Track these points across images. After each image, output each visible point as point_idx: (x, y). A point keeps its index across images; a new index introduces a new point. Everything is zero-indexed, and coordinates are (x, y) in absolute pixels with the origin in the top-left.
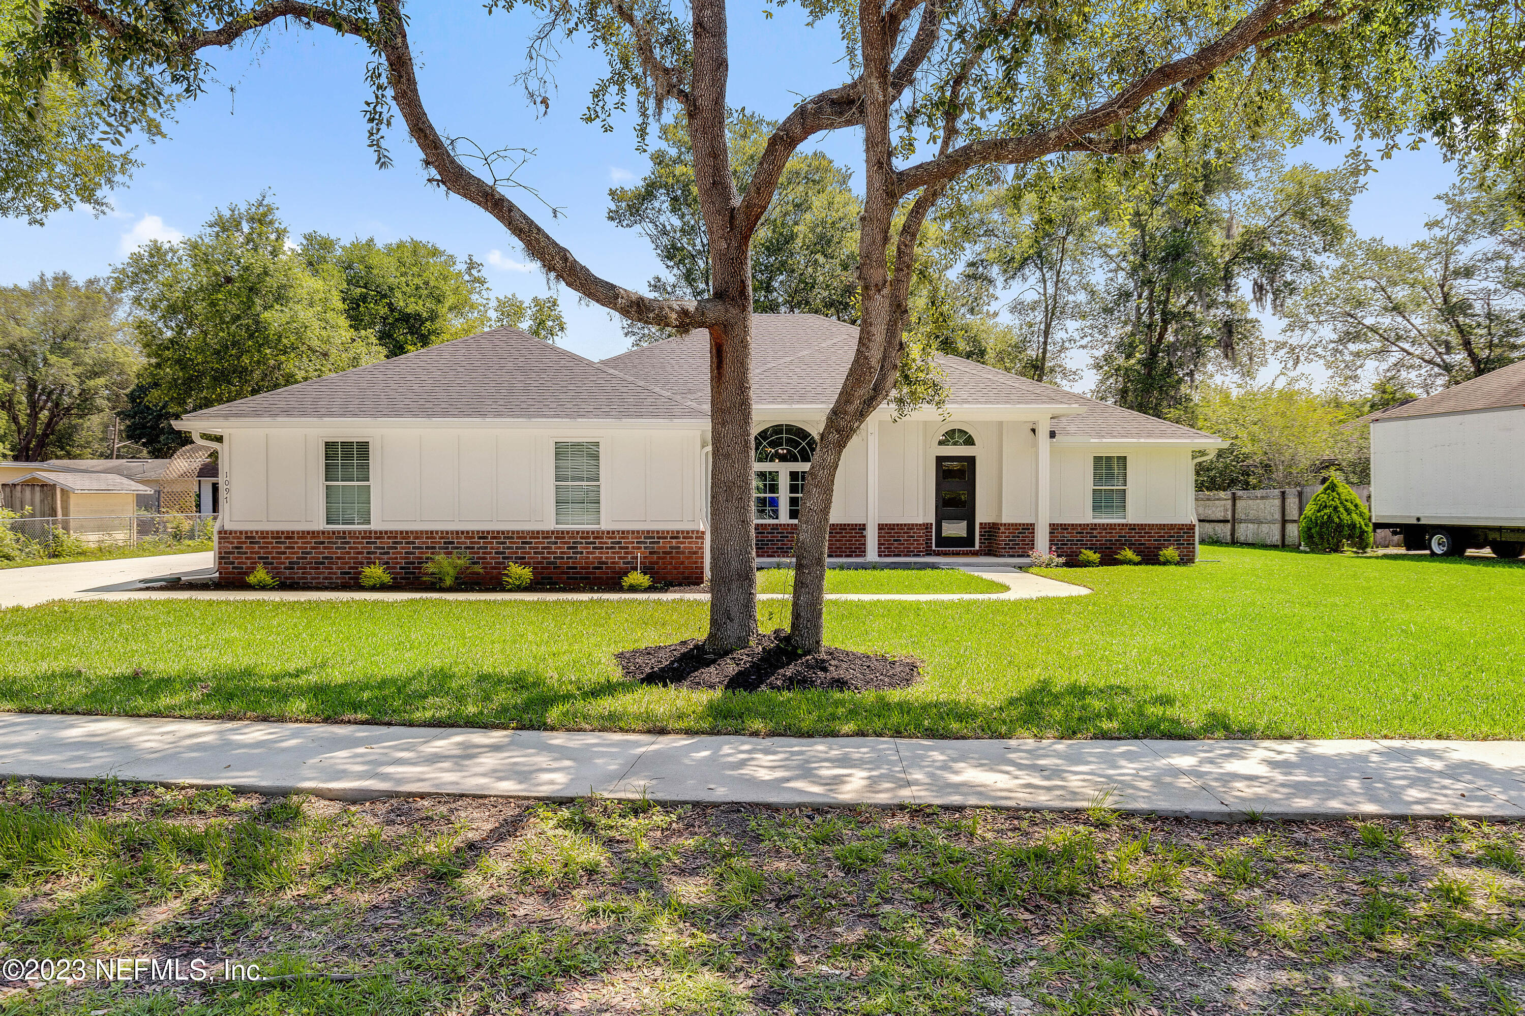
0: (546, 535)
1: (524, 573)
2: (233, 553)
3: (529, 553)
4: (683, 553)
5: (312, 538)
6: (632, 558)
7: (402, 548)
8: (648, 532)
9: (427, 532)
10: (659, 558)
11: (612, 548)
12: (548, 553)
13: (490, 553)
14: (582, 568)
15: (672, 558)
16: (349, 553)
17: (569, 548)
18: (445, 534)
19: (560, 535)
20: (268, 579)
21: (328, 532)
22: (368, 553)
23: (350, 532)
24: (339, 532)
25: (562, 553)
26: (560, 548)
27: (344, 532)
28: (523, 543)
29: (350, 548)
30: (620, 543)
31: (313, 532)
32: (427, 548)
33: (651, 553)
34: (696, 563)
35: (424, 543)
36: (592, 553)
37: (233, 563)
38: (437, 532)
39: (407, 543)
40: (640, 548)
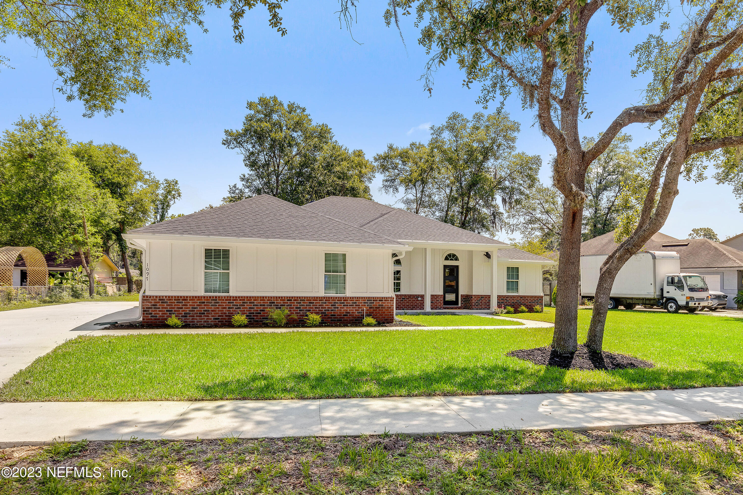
0: (321, 299)
1: (317, 318)
2: (152, 308)
3: (312, 308)
4: (385, 308)
5: (197, 300)
6: (362, 310)
7: (247, 305)
8: (369, 298)
9: (261, 297)
10: (374, 310)
11: (352, 305)
12: (322, 308)
13: (293, 308)
14: (338, 315)
15: (379, 310)
16: (218, 308)
17: (332, 305)
18: (270, 298)
19: (328, 299)
20: (179, 322)
21: (207, 297)
22: (229, 308)
23: (219, 297)
24: (213, 297)
25: (328, 308)
26: (327, 305)
27: (216, 297)
28: (310, 303)
29: (219, 305)
30: (356, 303)
31: (199, 297)
32: (260, 305)
33: (370, 308)
34: (390, 312)
35: (259, 303)
36: (343, 308)
37: (151, 314)
38: (266, 297)
39: (250, 303)
40: (365, 305)
